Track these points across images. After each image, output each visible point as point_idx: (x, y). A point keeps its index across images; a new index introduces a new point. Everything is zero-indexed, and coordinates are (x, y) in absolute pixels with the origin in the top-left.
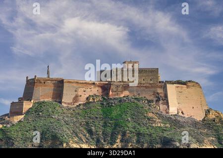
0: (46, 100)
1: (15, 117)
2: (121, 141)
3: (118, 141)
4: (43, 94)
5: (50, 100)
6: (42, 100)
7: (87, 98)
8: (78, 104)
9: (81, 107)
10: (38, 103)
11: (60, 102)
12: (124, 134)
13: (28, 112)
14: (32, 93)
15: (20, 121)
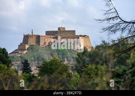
0: (33, 44)
1: (24, 51)
2: (67, 61)
3: (66, 60)
4: (32, 41)
5: (35, 44)
6: (32, 44)
7: (49, 43)
8: (45, 45)
9: (47, 47)
10: (30, 45)
11: (39, 45)
12: (67, 58)
13: (28, 49)
14: (28, 41)
15: (26, 53)
